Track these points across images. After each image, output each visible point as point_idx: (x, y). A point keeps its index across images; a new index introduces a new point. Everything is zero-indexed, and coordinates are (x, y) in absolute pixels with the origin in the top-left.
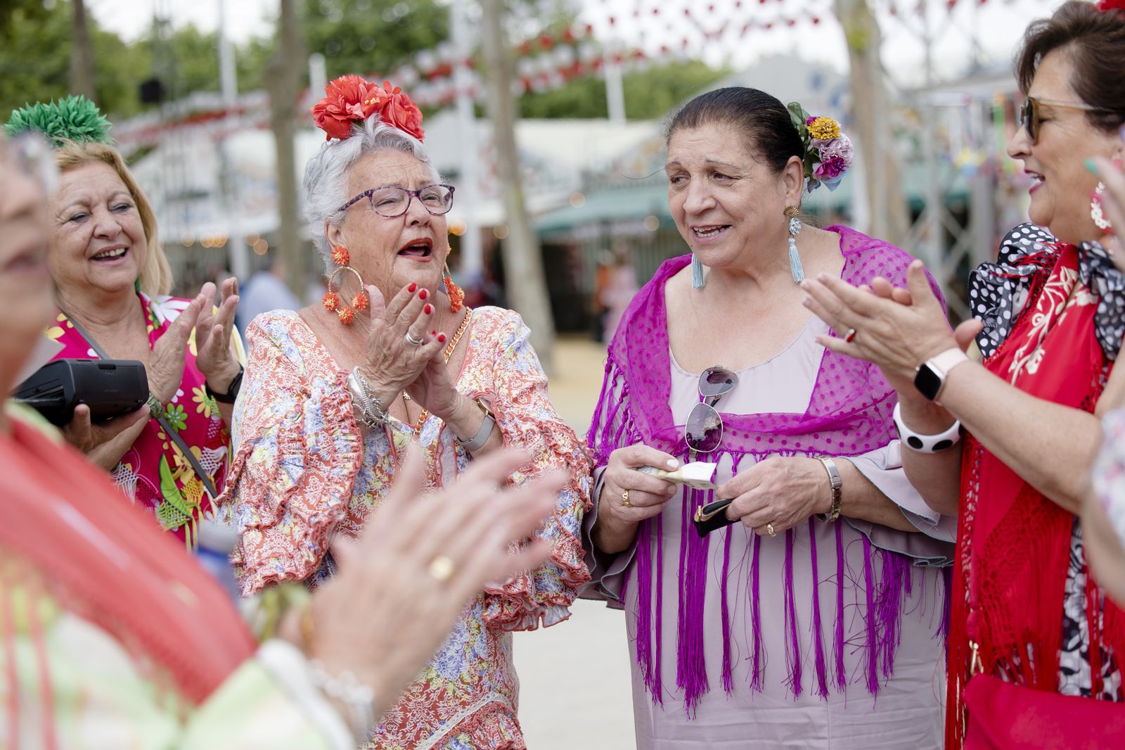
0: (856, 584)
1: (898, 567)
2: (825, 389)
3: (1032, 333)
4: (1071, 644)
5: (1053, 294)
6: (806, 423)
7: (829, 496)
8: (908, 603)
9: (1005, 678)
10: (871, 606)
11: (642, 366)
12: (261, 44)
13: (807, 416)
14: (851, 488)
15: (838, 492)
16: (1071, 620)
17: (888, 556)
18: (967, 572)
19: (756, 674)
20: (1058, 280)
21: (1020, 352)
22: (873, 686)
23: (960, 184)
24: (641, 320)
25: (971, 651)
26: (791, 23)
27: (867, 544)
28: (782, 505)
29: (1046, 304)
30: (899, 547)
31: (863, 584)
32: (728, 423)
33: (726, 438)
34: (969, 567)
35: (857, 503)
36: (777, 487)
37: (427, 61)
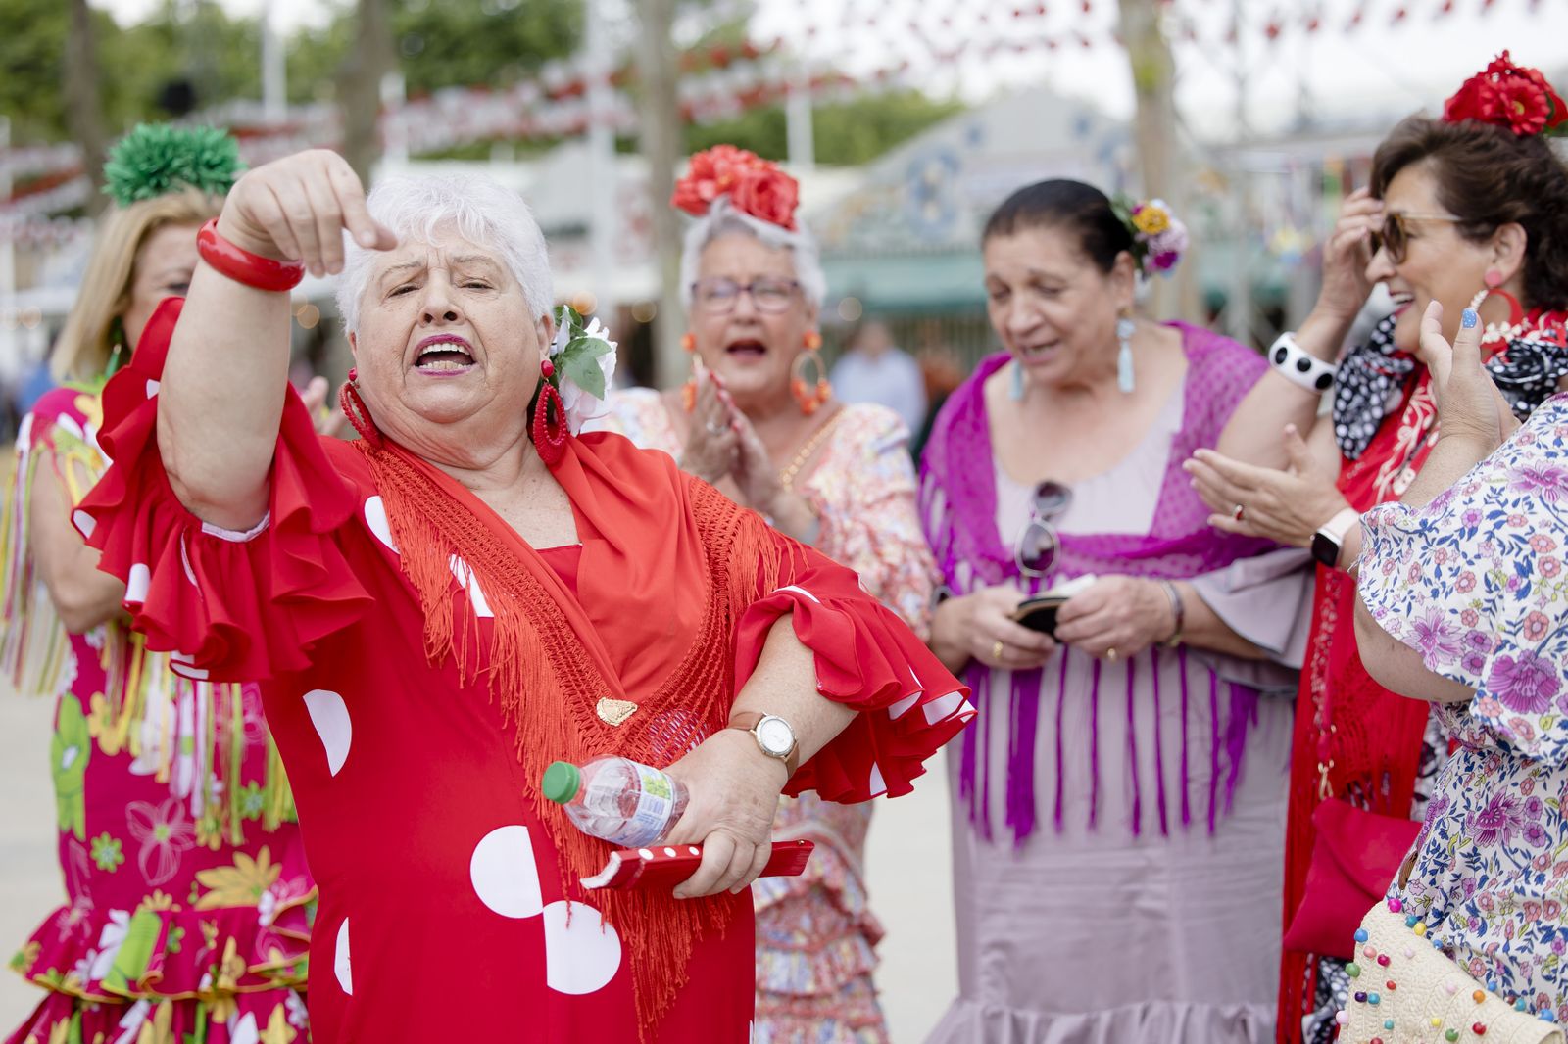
0: (1201, 718)
1: (1246, 702)
2: (1169, 507)
3: (1398, 447)
4: (1427, 769)
5: (1422, 409)
6: (1149, 546)
7: (1171, 622)
8: (1254, 738)
9: (1354, 804)
10: (1216, 742)
11: (965, 478)
12: (312, 37)
13: (1150, 539)
14: (1194, 614)
15: (1180, 618)
16: (1427, 745)
17: (1234, 687)
18: (1318, 694)
19: (1093, 814)
20: (1425, 393)
21: (1386, 467)
22: (1212, 827)
23: (1277, 274)
24: (960, 425)
25: (1319, 776)
26: (1052, 45)
27: (1213, 676)
28: (1127, 631)
29: (1414, 418)
30: (1246, 678)
31: (1208, 717)
32: (1067, 543)
33: (1059, 558)
34: (1322, 688)
35: (1200, 630)
36: (1124, 611)
37: (555, 75)
